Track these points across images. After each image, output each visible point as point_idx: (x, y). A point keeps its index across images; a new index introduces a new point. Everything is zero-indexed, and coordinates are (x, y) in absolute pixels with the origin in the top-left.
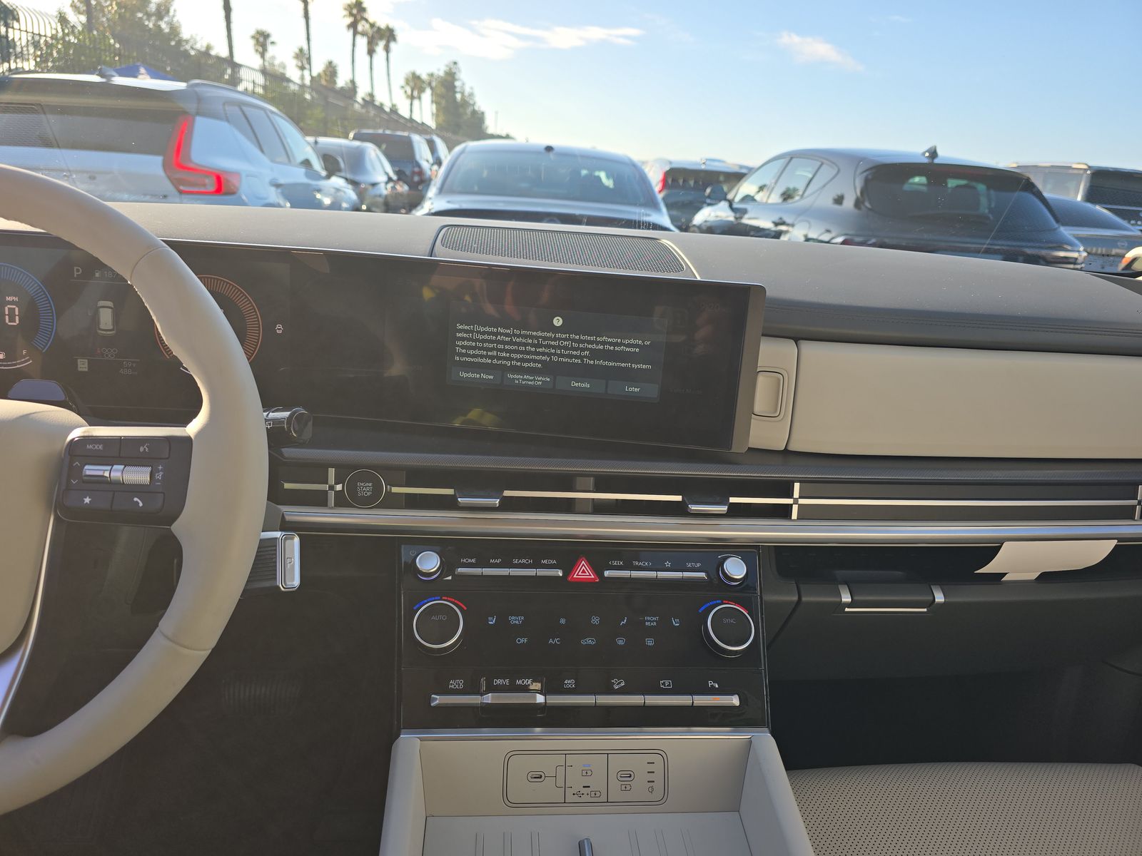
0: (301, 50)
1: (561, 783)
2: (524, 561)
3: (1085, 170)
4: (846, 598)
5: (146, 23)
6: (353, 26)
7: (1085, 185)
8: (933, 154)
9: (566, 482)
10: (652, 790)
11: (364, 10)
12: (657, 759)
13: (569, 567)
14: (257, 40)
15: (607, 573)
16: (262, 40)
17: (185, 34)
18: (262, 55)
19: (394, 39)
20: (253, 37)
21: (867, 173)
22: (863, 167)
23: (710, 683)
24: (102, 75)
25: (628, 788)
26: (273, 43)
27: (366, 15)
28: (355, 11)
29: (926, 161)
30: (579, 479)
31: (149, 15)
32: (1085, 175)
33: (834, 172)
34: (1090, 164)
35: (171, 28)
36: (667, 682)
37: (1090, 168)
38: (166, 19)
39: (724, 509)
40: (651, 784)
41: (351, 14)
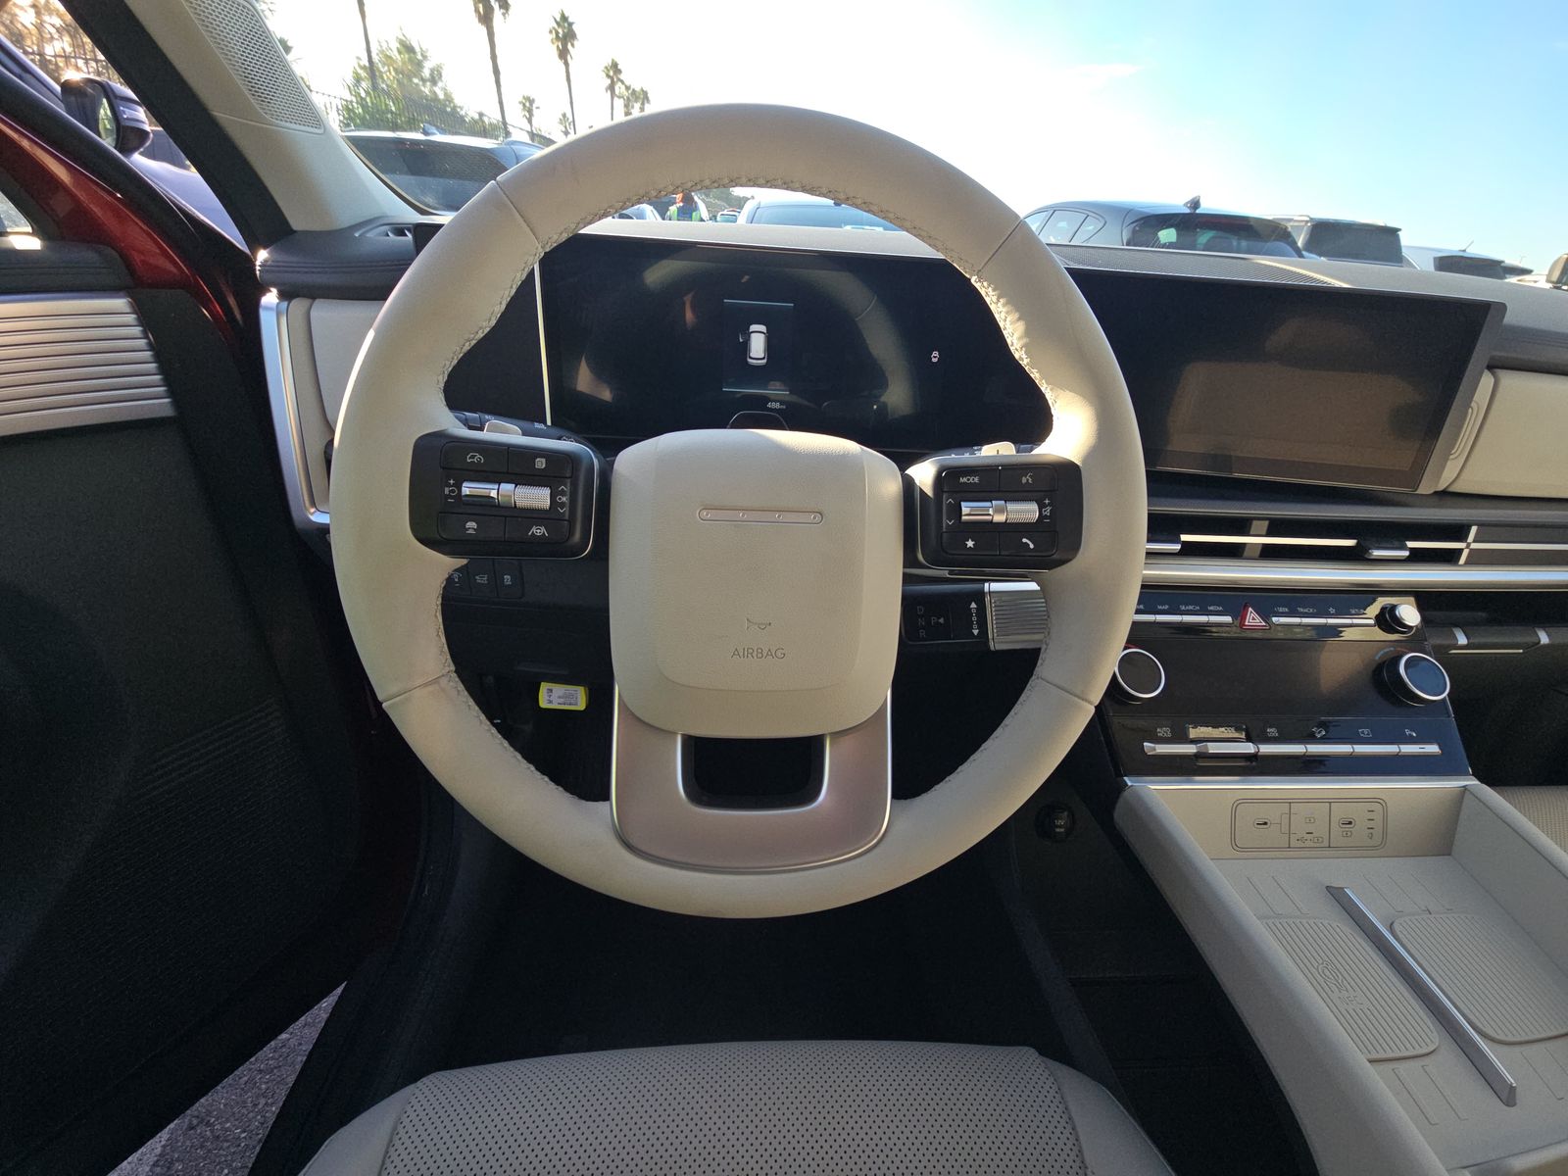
0: (564, 115)
1: (1285, 829)
2: (1191, 607)
3: (1307, 222)
4: (1462, 640)
5: (423, 89)
6: (611, 88)
7: (1305, 235)
8: (1195, 204)
9: (1241, 526)
10: (1371, 836)
11: (620, 71)
12: (1376, 807)
13: (1239, 615)
14: (524, 105)
15: (1274, 619)
16: (528, 105)
17: (458, 101)
18: (530, 121)
19: (648, 101)
20: (520, 103)
21: (1135, 224)
22: (1128, 221)
23: (1407, 732)
24: (426, 133)
25: (1349, 834)
26: (537, 108)
27: (622, 77)
28: (611, 73)
29: (1188, 211)
30: (1255, 523)
31: (423, 80)
32: (1305, 228)
33: (1101, 225)
34: (1312, 217)
35: (446, 94)
36: (1366, 731)
37: (1311, 219)
38: (440, 84)
39: (1407, 553)
40: (1371, 831)
41: (608, 76)
